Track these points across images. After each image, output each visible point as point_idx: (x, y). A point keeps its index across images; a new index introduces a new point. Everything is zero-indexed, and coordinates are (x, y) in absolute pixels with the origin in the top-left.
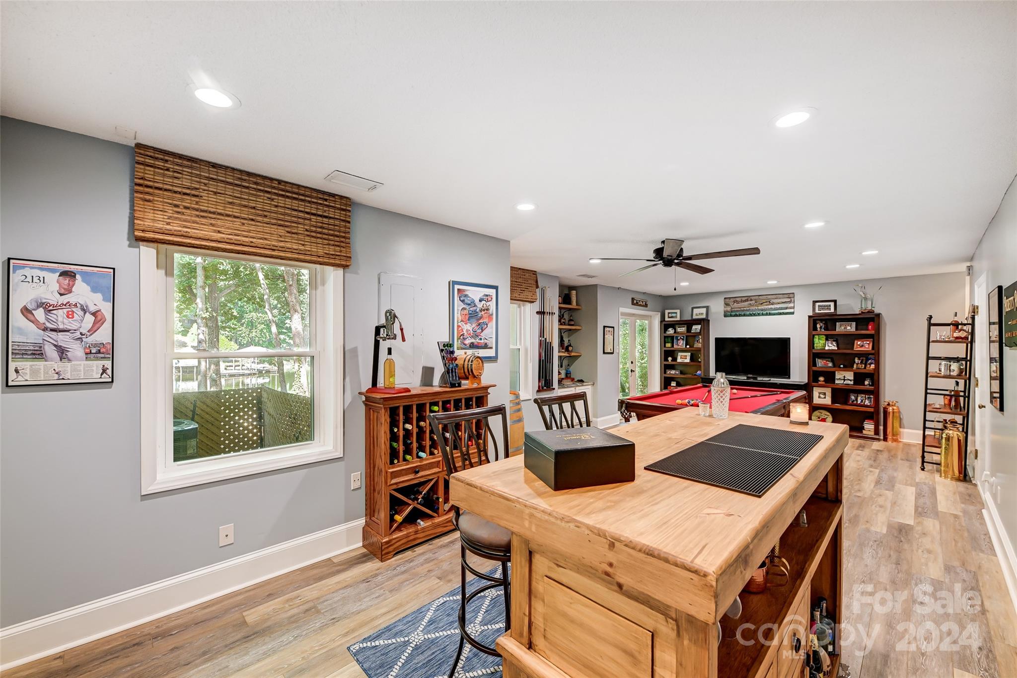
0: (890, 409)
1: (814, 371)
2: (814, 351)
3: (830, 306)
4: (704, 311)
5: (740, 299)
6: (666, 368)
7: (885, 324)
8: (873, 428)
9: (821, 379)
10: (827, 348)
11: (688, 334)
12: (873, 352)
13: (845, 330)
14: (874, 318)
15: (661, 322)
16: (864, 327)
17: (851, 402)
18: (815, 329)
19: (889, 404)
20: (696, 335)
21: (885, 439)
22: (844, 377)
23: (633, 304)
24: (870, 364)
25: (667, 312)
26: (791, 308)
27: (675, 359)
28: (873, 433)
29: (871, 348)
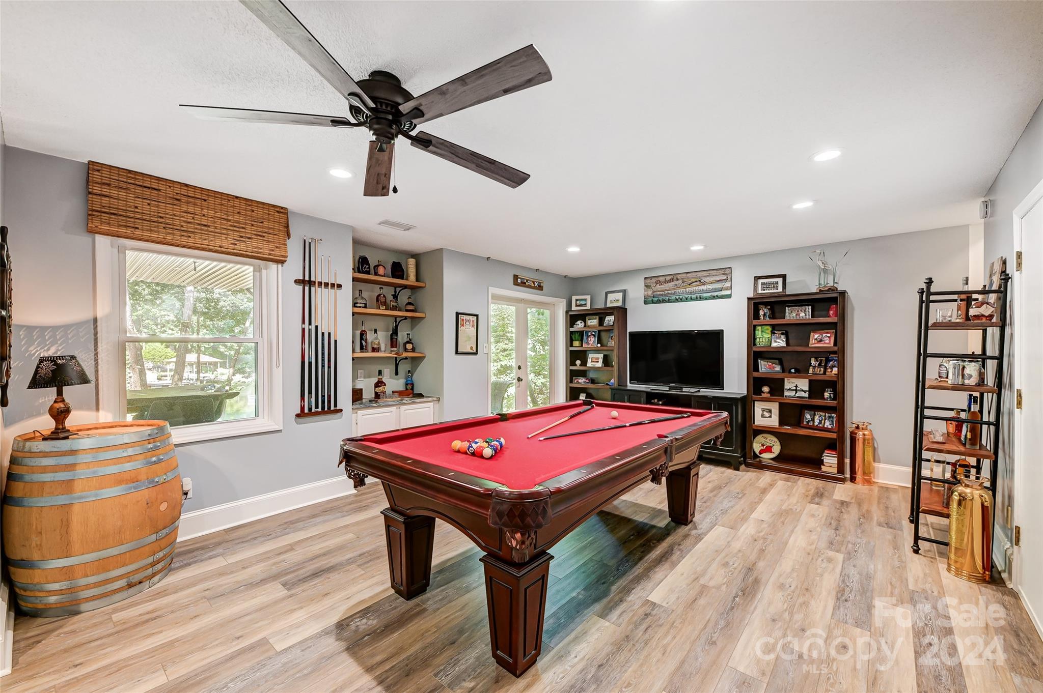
0: (860, 434)
1: (755, 378)
2: (755, 349)
3: (777, 283)
4: (619, 296)
5: (664, 278)
6: (573, 375)
7: (853, 309)
8: (836, 462)
9: (766, 389)
10: (774, 345)
11: (601, 328)
12: (836, 348)
13: (798, 318)
14: (836, 298)
15: (567, 312)
16: (824, 313)
17: (805, 423)
18: (756, 316)
19: (858, 428)
20: (609, 330)
21: (853, 479)
22: (796, 386)
23: (516, 283)
24: (832, 367)
25: (574, 298)
26: (727, 289)
27: (584, 363)
28: (835, 470)
29: (832, 344)
